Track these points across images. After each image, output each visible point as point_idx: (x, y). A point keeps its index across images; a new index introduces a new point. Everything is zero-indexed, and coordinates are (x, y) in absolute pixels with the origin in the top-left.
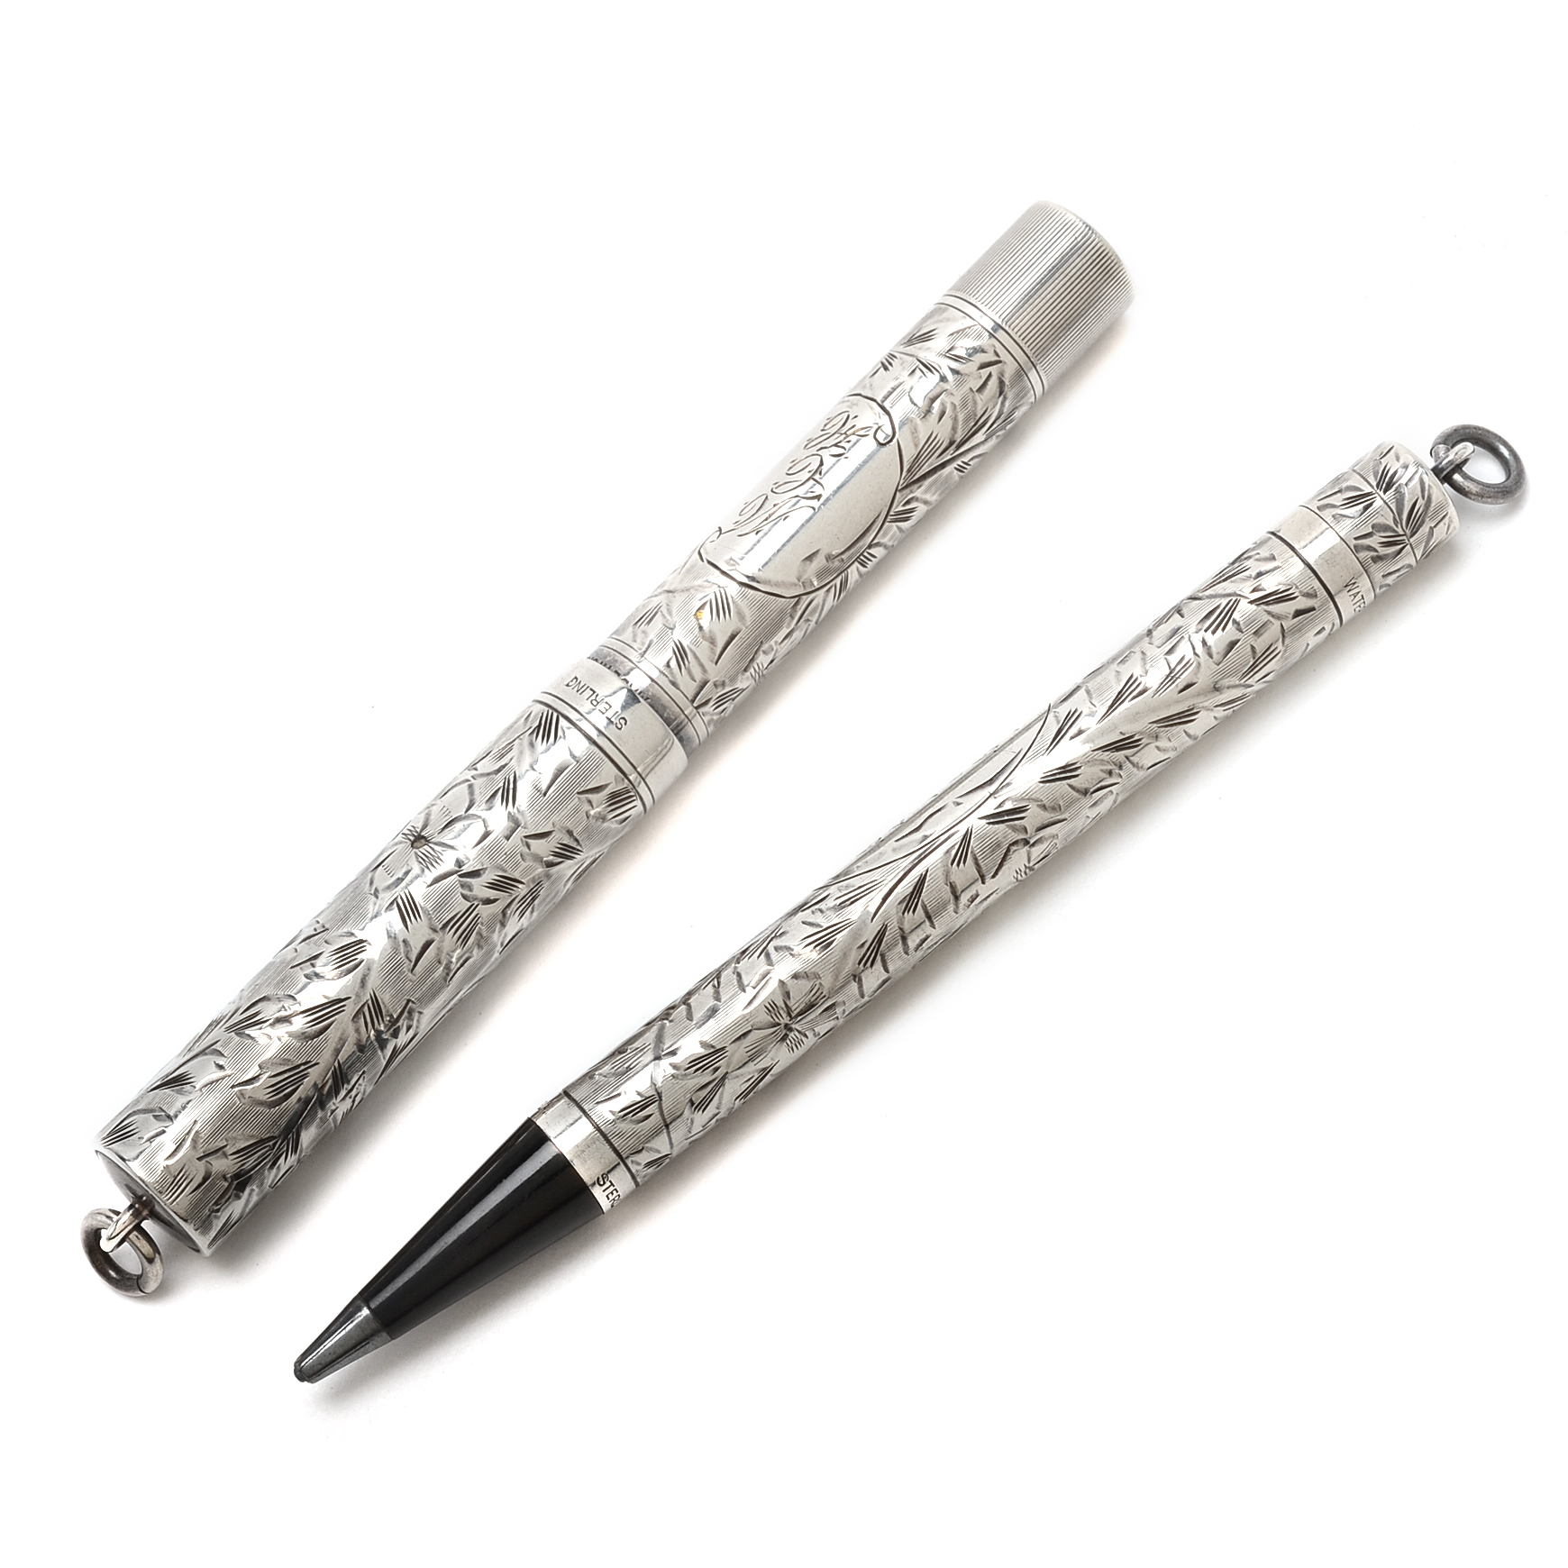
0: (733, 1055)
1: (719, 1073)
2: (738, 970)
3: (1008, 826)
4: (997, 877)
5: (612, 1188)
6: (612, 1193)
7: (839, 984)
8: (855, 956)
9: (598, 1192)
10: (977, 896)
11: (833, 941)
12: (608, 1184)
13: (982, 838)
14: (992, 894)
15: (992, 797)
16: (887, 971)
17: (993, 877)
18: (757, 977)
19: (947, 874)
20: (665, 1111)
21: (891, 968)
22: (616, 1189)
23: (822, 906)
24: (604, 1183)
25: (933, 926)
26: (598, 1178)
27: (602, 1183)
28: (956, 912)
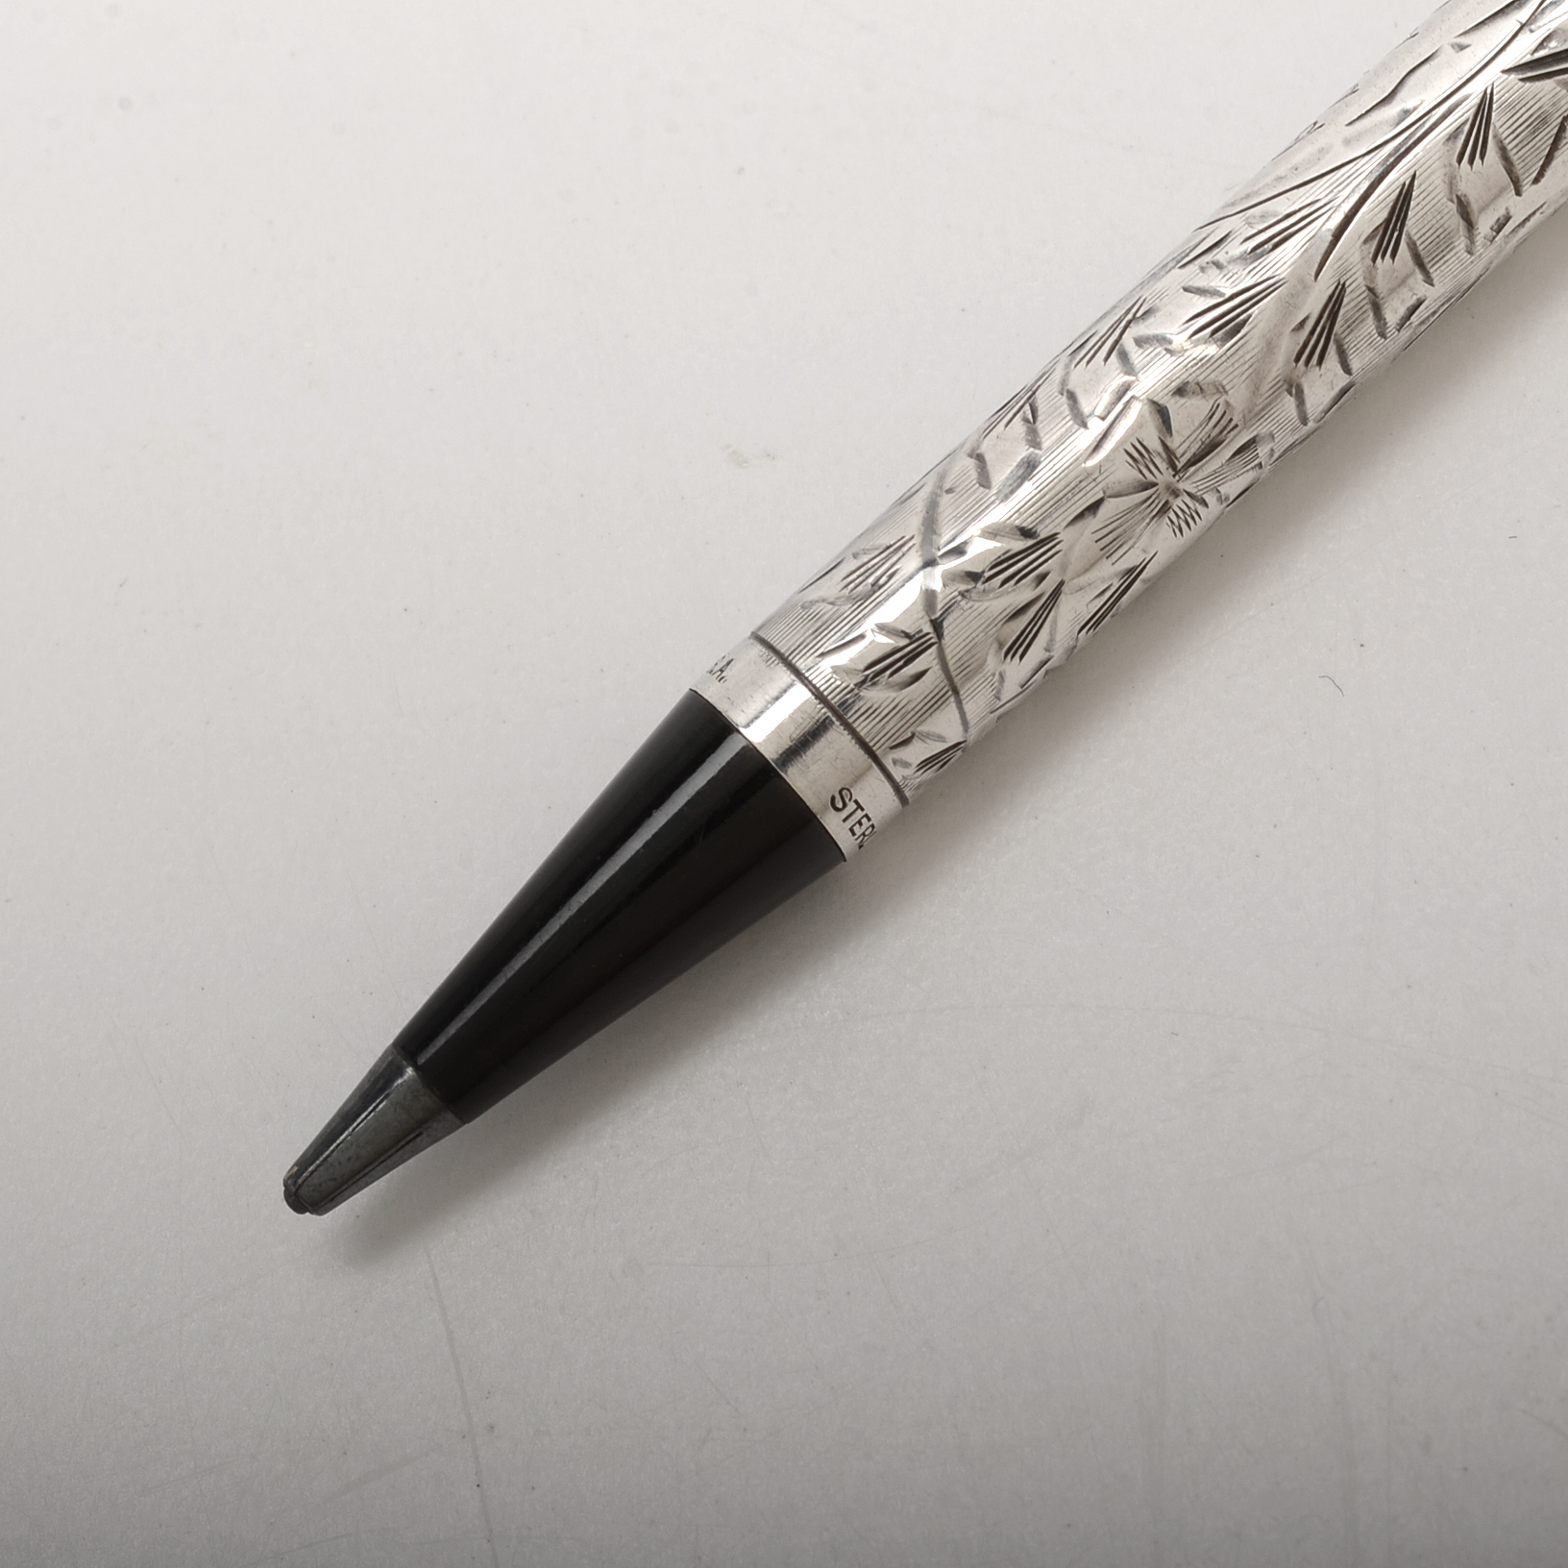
0: (1070, 548)
1: (1048, 586)
2: (1070, 387)
3: (1559, 83)
4: (1543, 180)
5: (860, 814)
6: (860, 823)
7: (1261, 402)
8: (1289, 345)
9: (835, 825)
10: (1508, 218)
11: (1245, 322)
12: (852, 806)
13: (1511, 107)
14: (1534, 213)
15: (1526, 29)
16: (1347, 370)
17: (1536, 181)
18: (1106, 398)
19: (1452, 182)
20: (951, 663)
21: (1355, 364)
22: (866, 816)
23: (1219, 255)
24: (845, 805)
25: (1429, 280)
26: (833, 799)
27: (840, 805)
28: (1470, 253)
